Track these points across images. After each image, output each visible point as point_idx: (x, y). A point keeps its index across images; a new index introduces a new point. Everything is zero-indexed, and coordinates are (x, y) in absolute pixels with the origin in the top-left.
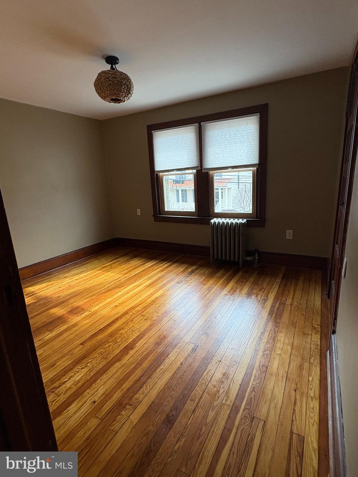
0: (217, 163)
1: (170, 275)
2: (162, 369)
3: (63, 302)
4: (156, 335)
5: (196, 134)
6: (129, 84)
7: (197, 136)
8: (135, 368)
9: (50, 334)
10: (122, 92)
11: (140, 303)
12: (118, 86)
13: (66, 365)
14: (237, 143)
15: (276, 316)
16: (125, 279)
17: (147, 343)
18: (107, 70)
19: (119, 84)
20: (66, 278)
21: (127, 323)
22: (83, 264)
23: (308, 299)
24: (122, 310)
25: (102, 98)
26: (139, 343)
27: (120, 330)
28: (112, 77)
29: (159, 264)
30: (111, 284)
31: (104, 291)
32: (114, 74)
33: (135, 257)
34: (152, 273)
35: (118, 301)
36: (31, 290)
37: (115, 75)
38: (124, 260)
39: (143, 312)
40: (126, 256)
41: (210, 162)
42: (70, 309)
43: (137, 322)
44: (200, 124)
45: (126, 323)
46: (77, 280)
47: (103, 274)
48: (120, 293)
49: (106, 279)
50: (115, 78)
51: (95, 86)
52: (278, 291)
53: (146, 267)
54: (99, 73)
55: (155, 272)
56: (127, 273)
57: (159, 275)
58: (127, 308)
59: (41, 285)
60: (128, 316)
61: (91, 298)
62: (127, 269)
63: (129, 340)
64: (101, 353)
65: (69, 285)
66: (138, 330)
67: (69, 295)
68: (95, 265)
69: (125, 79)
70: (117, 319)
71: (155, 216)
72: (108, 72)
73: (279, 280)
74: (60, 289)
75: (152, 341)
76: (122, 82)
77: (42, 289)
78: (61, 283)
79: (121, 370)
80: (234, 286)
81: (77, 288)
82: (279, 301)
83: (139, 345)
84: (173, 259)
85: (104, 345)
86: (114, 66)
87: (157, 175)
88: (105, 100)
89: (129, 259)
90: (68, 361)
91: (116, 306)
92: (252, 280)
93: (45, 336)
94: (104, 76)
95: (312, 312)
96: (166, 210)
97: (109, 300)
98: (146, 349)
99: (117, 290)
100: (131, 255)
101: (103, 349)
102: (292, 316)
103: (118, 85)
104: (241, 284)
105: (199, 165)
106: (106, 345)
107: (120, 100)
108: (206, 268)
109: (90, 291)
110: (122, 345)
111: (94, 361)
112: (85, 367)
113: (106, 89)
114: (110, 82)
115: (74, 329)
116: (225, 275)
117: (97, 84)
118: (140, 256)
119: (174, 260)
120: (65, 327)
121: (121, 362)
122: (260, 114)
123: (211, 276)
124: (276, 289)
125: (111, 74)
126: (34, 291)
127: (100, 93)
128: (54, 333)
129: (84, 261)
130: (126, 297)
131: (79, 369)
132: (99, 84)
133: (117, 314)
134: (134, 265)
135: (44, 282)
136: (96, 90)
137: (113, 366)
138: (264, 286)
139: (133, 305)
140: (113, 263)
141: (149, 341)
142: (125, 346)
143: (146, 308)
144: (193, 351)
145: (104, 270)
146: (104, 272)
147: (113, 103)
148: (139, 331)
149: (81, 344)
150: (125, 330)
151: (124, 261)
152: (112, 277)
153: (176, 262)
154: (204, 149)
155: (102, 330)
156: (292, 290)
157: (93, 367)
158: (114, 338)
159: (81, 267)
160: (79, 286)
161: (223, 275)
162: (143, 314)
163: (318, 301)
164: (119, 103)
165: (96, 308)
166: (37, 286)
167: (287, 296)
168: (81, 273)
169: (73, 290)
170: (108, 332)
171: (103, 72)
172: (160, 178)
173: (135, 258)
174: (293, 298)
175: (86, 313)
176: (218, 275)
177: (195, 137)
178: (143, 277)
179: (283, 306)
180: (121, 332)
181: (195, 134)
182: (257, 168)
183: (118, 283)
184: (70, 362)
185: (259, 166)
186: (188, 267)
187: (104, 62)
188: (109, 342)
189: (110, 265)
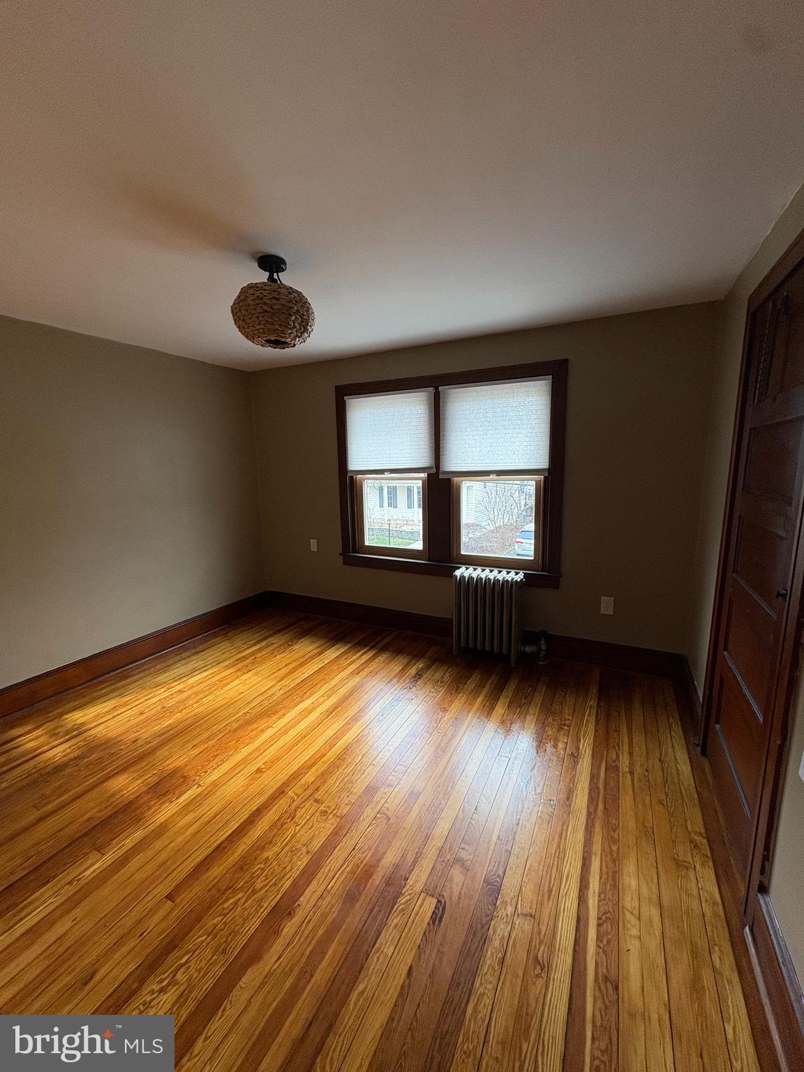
0: (467, 463)
1: (374, 683)
2: (363, 992)
3: (141, 758)
4: (347, 867)
5: (430, 407)
6: (305, 313)
7: (430, 412)
8: (295, 992)
9: (97, 861)
10: (290, 329)
11: (310, 763)
12: (283, 315)
13: (123, 976)
14: (507, 429)
15: (605, 808)
16: (282, 691)
17: (325, 895)
18: (260, 283)
19: (284, 311)
20: (158, 686)
21: (282, 825)
22: (197, 650)
23: (661, 755)
24: (271, 781)
25: (247, 337)
26: (308, 893)
27: (263, 848)
28: (270, 296)
29: (350, 655)
30: (253, 705)
31: (235, 726)
32: (274, 291)
33: (303, 634)
34: (337, 679)
35: (264, 754)
36: (78, 719)
37: (277, 293)
38: (281, 643)
39: (317, 790)
40: (285, 631)
41: (455, 461)
42: (156, 779)
43: (304, 822)
44: (437, 389)
45: (278, 825)
46: (181, 691)
47: (237, 678)
48: (270, 732)
49: (242, 693)
50: (278, 299)
51: (232, 312)
52: (596, 731)
53: (326, 662)
54: (244, 288)
55: (343, 675)
56: (285, 677)
57: (351, 684)
58: (282, 777)
59: (103, 705)
60: (282, 804)
61: (206, 746)
62: (286, 665)
63: (284, 883)
64: (213, 933)
65: (163, 708)
66: (304, 850)
67: (160, 736)
68: (221, 653)
69: (296, 301)
70: (258, 813)
71: (344, 553)
72: (262, 285)
73: (592, 702)
74: (143, 717)
75: (337, 885)
76: (291, 308)
77: (103, 717)
78: (147, 700)
79: (259, 998)
80: (505, 715)
81: (179, 714)
82: (604, 763)
83: (307, 899)
84: (376, 644)
85: (223, 903)
86: (275, 275)
87: (352, 478)
88: (253, 342)
89: (291, 640)
90: (128, 964)
91: (259, 770)
92: (538, 699)
93: (85, 867)
94: (253, 294)
95: (679, 795)
96: (367, 543)
97: (245, 751)
98: (324, 916)
99: (263, 723)
100: (295, 629)
101: (220, 915)
102: (640, 807)
103: (283, 313)
104: (518, 711)
105: (434, 465)
106: (227, 900)
107: (285, 343)
108: (446, 667)
109: (205, 726)
110: (265, 902)
111: (194, 961)
112: (168, 984)
113: (256, 320)
114: (264, 307)
115: (159, 844)
116: (484, 687)
117: (237, 310)
118: (314, 633)
119: (380, 645)
120: (138, 835)
121: (261, 964)
122: (553, 378)
123: (456, 686)
124: (592, 727)
125: (269, 292)
126: (83, 724)
127: (244, 328)
128: (110, 857)
129: (201, 643)
130: (281, 743)
131: (153, 992)
132: (242, 308)
133: (260, 794)
134: (300, 654)
135: (108, 697)
136: (235, 320)
137: (241, 983)
138: (567, 717)
139: (296, 768)
140: (260, 650)
141: (329, 887)
142: (273, 903)
143: (324, 776)
144: (434, 923)
145: (239, 666)
146: (239, 673)
147: (270, 348)
148: (308, 852)
149: (170, 897)
150: (276, 849)
151: (281, 645)
152: (254, 685)
153: (383, 650)
154: (443, 436)
155: (221, 849)
156: (624, 730)
157: (190, 987)
158: (248, 875)
159: (194, 658)
160: (184, 711)
161: (481, 686)
162: (316, 796)
163: (685, 764)
164: (284, 348)
165: (215, 775)
166: (92, 710)
167: (617, 748)
168: (192, 673)
169: (169, 722)
170: (236, 854)
171: (251, 286)
172: (356, 483)
173: (302, 637)
174: (631, 754)
175: (189, 792)
176: (471, 684)
177: (427, 412)
178: (318, 686)
179: (614, 775)
180: (265, 855)
181: (427, 406)
182: (545, 477)
183: (266, 703)
184: (132, 967)
185: (549, 474)
186: (410, 661)
187: (255, 265)
188: (236, 891)
189: (253, 654)
